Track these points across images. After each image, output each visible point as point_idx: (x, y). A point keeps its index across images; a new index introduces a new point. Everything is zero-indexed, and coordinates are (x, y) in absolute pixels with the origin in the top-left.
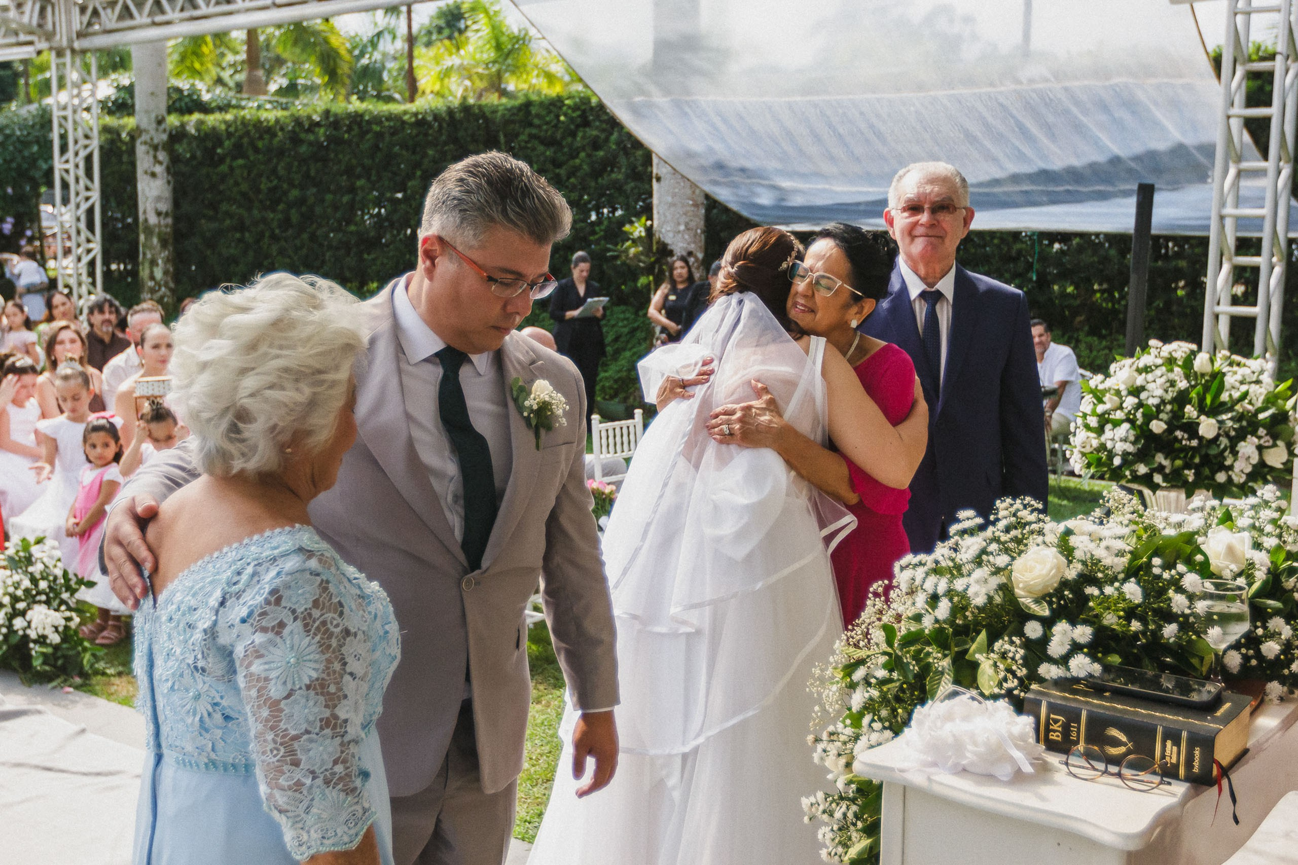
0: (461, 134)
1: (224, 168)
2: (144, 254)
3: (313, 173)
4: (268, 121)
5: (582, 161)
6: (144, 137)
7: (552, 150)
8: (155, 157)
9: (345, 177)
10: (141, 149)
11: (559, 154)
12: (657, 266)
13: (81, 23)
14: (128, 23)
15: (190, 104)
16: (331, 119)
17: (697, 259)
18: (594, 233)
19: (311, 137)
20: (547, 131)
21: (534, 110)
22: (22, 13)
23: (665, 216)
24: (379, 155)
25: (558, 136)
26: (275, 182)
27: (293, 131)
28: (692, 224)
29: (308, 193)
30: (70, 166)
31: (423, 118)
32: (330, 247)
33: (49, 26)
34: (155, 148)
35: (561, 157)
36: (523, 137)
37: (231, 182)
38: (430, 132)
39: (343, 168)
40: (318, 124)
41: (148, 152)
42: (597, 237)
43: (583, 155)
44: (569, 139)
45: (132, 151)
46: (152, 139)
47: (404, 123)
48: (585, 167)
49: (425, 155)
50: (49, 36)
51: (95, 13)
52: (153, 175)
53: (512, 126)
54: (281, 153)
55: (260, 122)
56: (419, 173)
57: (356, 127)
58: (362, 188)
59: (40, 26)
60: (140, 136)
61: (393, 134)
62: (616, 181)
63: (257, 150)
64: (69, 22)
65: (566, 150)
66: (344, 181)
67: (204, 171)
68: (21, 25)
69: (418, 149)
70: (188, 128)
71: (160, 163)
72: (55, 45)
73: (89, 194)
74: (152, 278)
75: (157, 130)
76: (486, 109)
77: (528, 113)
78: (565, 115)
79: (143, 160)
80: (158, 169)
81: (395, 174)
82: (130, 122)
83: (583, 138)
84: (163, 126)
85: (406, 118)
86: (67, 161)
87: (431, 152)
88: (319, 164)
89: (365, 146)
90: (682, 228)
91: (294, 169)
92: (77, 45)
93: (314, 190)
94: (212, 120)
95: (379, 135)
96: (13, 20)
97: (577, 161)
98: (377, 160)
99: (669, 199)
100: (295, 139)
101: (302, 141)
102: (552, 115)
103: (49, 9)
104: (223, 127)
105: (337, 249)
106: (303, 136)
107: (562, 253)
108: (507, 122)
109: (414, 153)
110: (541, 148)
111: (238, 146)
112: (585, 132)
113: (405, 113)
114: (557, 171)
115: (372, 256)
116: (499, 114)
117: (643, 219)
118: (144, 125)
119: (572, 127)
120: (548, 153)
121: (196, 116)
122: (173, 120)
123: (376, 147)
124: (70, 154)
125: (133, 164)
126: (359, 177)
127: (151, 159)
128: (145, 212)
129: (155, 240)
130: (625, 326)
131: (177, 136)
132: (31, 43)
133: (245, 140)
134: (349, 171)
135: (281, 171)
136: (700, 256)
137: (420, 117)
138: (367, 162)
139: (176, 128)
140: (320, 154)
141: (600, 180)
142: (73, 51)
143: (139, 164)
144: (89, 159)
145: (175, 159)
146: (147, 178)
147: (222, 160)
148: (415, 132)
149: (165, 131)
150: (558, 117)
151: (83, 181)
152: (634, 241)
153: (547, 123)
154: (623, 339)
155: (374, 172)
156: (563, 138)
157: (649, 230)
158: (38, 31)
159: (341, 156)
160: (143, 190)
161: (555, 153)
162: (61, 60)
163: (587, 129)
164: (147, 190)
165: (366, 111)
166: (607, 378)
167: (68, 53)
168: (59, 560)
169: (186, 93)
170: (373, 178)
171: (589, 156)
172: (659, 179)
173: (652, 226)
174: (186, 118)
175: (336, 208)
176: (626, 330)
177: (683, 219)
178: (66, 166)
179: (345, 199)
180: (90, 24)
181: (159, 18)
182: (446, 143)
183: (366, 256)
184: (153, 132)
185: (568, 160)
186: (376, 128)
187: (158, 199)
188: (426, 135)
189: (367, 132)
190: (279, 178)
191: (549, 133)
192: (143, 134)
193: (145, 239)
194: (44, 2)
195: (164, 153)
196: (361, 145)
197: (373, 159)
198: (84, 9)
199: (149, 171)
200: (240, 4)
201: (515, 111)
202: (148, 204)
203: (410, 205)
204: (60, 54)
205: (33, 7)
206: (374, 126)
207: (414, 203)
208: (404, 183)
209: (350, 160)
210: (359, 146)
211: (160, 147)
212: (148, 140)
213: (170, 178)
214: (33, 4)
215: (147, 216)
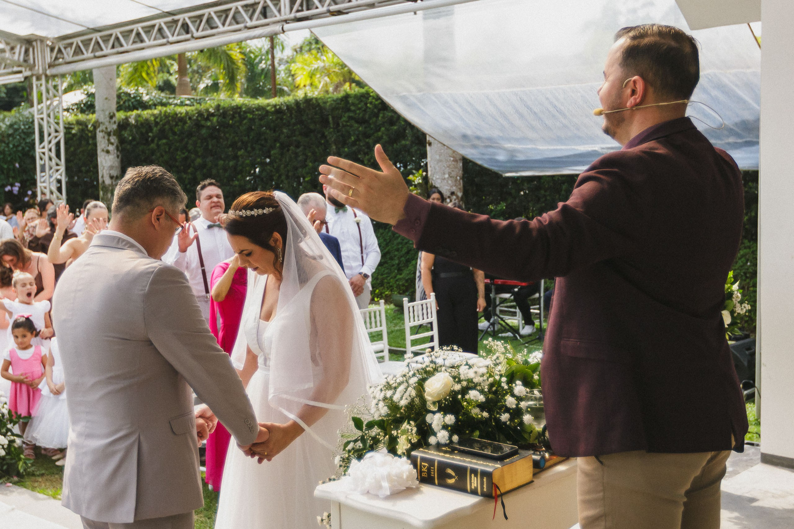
0: (304, 118)
1: (153, 146)
3: (210, 147)
4: (181, 114)
5: (383, 133)
6: (102, 127)
7: (364, 126)
8: (109, 140)
9: (230, 149)
10: (100, 136)
11: (369, 129)
13: (51, 58)
14: (81, 57)
15: (135, 103)
16: (221, 111)
17: (457, 197)
19: (209, 124)
20: (359, 114)
21: (351, 100)
22: (14, 53)
23: (435, 169)
24: (252, 134)
25: (367, 117)
26: (186, 154)
27: (197, 120)
28: (453, 174)
29: (208, 160)
30: (46, 150)
31: (280, 108)
33: (31, 61)
34: (109, 134)
36: (344, 119)
37: (158, 154)
38: (285, 117)
39: (229, 143)
40: (213, 115)
41: (104, 137)
43: (383, 129)
44: (374, 119)
45: (94, 137)
46: (106, 128)
47: (267, 112)
48: (385, 137)
49: (282, 133)
50: (32, 67)
51: (60, 51)
52: (108, 152)
53: (337, 112)
54: (190, 135)
55: (176, 114)
56: (278, 145)
57: (237, 115)
58: (242, 156)
59: (25, 61)
60: (99, 126)
61: (261, 119)
62: (405, 146)
63: (174, 133)
64: (44, 58)
65: (372, 126)
66: (230, 151)
67: (141, 148)
68: (13, 61)
69: (277, 129)
70: (130, 120)
71: (112, 144)
72: (35, 72)
73: (58, 168)
75: (110, 122)
76: (320, 101)
77: (347, 102)
78: (371, 103)
79: (102, 142)
80: (111, 148)
81: (262, 145)
82: (92, 117)
83: (383, 117)
84: (114, 119)
85: (268, 108)
86: (43, 148)
87: (285, 131)
88: (215, 141)
89: (243, 128)
90: (447, 176)
91: (199, 145)
92: (48, 72)
93: (211, 158)
94: (146, 113)
95: (252, 120)
96: (7, 59)
97: (380, 134)
98: (251, 137)
99: (438, 157)
100: (198, 125)
101: (203, 126)
102: (363, 104)
103: (31, 50)
104: (152, 119)
106: (203, 122)
108: (334, 109)
109: (275, 131)
110: (356, 125)
111: (162, 131)
112: (384, 114)
113: (268, 105)
114: (367, 140)
116: (328, 104)
117: (421, 171)
118: (101, 119)
120: (360, 129)
121: (135, 112)
122: (121, 115)
123: (250, 129)
124: (46, 143)
125: (95, 145)
126: (240, 149)
127: (106, 141)
128: (102, 177)
129: (109, 195)
131: (123, 125)
132: (20, 72)
133: (167, 127)
134: (233, 145)
135: (190, 147)
136: (460, 194)
137: (278, 107)
138: (245, 139)
139: (123, 120)
140: (214, 133)
141: (395, 145)
142: (46, 76)
143: (98, 144)
144: (58, 144)
145: (122, 141)
146: (103, 154)
147: (153, 141)
148: (274, 117)
149: (115, 122)
150: (366, 104)
151: (55, 160)
152: (415, 186)
153: (359, 109)
154: (412, 252)
155: (249, 145)
156: (370, 118)
157: (426, 179)
158: (25, 64)
159: (227, 135)
160: (101, 162)
161: (365, 128)
162: (39, 83)
164: (104, 161)
165: (243, 104)
166: (400, 279)
167: (43, 78)
168: (6, 403)
169: (132, 96)
170: (249, 149)
171: (387, 130)
172: (430, 144)
173: (427, 175)
174: (129, 113)
175: (225, 170)
177: (447, 170)
178: (43, 150)
179: (231, 163)
180: (56, 58)
181: (98, 54)
182: (295, 124)
184: (107, 124)
187: (111, 167)
188: (282, 119)
189: (245, 118)
190: (189, 151)
191: (361, 115)
192: (101, 125)
193: (103, 194)
194: (27, 46)
195: (115, 137)
196: (241, 128)
197: (249, 137)
198: (52, 49)
199: (105, 149)
200: (147, 43)
201: (339, 102)
202: (104, 171)
203: (273, 167)
204: (38, 79)
205: (19, 50)
206: (249, 115)
207: (275, 165)
208: (269, 151)
209: (234, 137)
210: (239, 128)
211: (112, 133)
212: (104, 129)
213: (119, 153)
214: (21, 47)
215: (104, 179)
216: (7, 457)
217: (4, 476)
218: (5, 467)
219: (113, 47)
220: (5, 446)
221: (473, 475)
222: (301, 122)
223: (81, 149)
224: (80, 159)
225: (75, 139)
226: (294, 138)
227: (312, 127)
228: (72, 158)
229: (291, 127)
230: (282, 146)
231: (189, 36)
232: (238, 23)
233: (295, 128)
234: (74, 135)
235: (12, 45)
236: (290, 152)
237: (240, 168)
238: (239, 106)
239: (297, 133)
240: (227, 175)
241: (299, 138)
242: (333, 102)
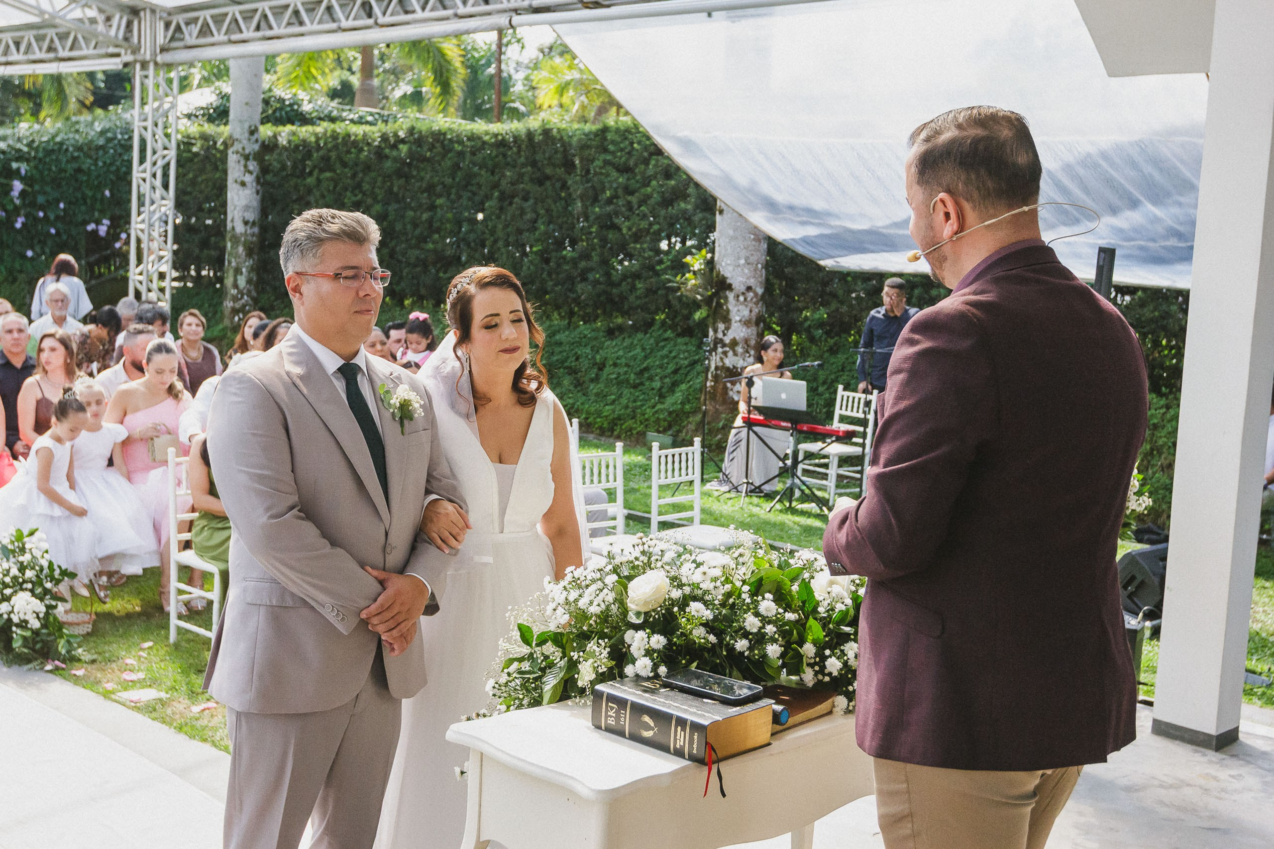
0: (538, 157)
1: (310, 181)
2: (230, 262)
3: (395, 189)
4: (356, 136)
5: (654, 190)
6: (237, 147)
7: (626, 176)
8: (246, 166)
9: (425, 195)
10: (232, 159)
11: (633, 181)
12: (715, 300)
13: (165, 37)
14: (209, 40)
15: (290, 114)
16: (416, 136)
17: (756, 294)
18: (661, 262)
19: (395, 153)
20: (620, 158)
21: (609, 136)
22: (110, 26)
23: (726, 250)
24: (459, 175)
25: (632, 163)
26: (360, 196)
27: (379, 147)
28: (753, 259)
30: (147, 175)
32: (408, 264)
33: (135, 40)
34: (247, 158)
35: (633, 184)
36: (598, 163)
37: (318, 194)
38: (509, 153)
39: (424, 185)
40: (403, 141)
41: (239, 162)
42: (663, 266)
43: (654, 183)
44: (643, 167)
45: (224, 160)
46: (243, 149)
47: (484, 143)
48: (655, 196)
49: (504, 176)
50: (136, 50)
51: (178, 28)
52: (243, 184)
53: (587, 152)
54: (368, 168)
55: (349, 135)
56: (496, 194)
57: (438, 145)
58: (441, 206)
59: (126, 39)
60: (232, 145)
61: (474, 154)
62: (685, 211)
63: (344, 165)
64: (154, 36)
65: (638, 177)
66: (424, 198)
67: (293, 182)
68: (109, 38)
69: (497, 170)
70: (280, 139)
71: (250, 172)
72: (139, 57)
73: (164, 202)
74: (236, 286)
75: (249, 140)
76: (563, 134)
77: (605, 139)
78: (639, 143)
79: (235, 169)
80: (248, 178)
81: (474, 194)
82: (224, 131)
83: (656, 166)
84: (256, 136)
85: (486, 138)
86: (144, 171)
87: (508, 174)
88: (402, 181)
89: (448, 163)
90: (742, 262)
91: (379, 184)
92: (160, 59)
94: (305, 132)
95: (461, 154)
96: (101, 34)
97: (649, 189)
98: (457, 180)
100: (379, 153)
101: (387, 157)
102: (627, 142)
103: (136, 23)
104: (313, 139)
105: (415, 266)
106: (387, 151)
107: (629, 280)
108: (584, 147)
109: (493, 173)
110: (614, 174)
111: (326, 159)
112: (657, 161)
113: (487, 133)
114: (629, 198)
115: (448, 275)
116: (575, 139)
117: (704, 252)
118: (236, 136)
119: (646, 154)
120: (621, 180)
121: (289, 128)
122: (266, 131)
123: (456, 167)
124: (148, 164)
125: (225, 172)
126: (440, 196)
127: (242, 168)
128: (232, 221)
129: (241, 249)
130: (686, 359)
131: (269, 147)
132: (118, 55)
133: (333, 155)
134: (430, 189)
135: (366, 187)
136: (760, 291)
137: (500, 138)
138: (448, 181)
139: (269, 138)
140: (403, 171)
141: (670, 208)
142: (156, 64)
143: (229, 172)
144: (166, 167)
145: (265, 170)
146: (237, 187)
147: (311, 174)
148: (494, 153)
149: (257, 141)
150: (632, 143)
151: (160, 191)
152: (695, 273)
153: (622, 150)
154: (682, 371)
155: (454, 191)
156: (636, 165)
157: (710, 264)
158: (126, 44)
159: (422, 174)
160: (233, 199)
161: (628, 179)
162: (145, 73)
163: (660, 157)
164: (236, 198)
165: (449, 128)
166: (662, 410)
167: (151, 66)
170: (453, 196)
171: (660, 184)
172: (721, 212)
173: (712, 258)
174: (280, 128)
175: (415, 226)
176: (686, 362)
177: (744, 253)
178: (143, 175)
179: (425, 216)
180: (173, 39)
181: (234, 37)
182: (524, 165)
183: (441, 275)
184: (245, 142)
185: (639, 188)
186: (458, 147)
187: (247, 208)
188: (505, 156)
189: (450, 151)
190: (364, 194)
191: (623, 159)
192: (236, 143)
193: (232, 247)
194: (131, 17)
195: (255, 163)
196: (443, 164)
197: (454, 179)
198: (167, 25)
199: (239, 180)
200: (308, 27)
201: (592, 136)
202: (236, 212)
203: (487, 226)
204: (144, 65)
205: (119, 21)
206: (456, 146)
207: (490, 224)
208: (483, 203)
209: (432, 177)
210: (440, 165)
211: (251, 157)
212: (240, 150)
213: (259, 187)
214: (121, 18)
215: (235, 224)
216: (44, 631)
217: (36, 659)
218: (38, 646)
219: (258, 28)
220: (41, 615)
221: (679, 728)
222: (534, 164)
223: (204, 177)
224: (201, 192)
225: (196, 160)
226: (522, 186)
227: (548, 171)
228: (189, 189)
229: (517, 169)
230: (502, 197)
231: (370, 21)
232: (445, 8)
233: (523, 170)
234: (196, 154)
235: (108, 14)
236: (514, 205)
237: (438, 224)
238: (443, 131)
239: (526, 178)
240: (418, 232)
241: (529, 187)
242: (583, 137)
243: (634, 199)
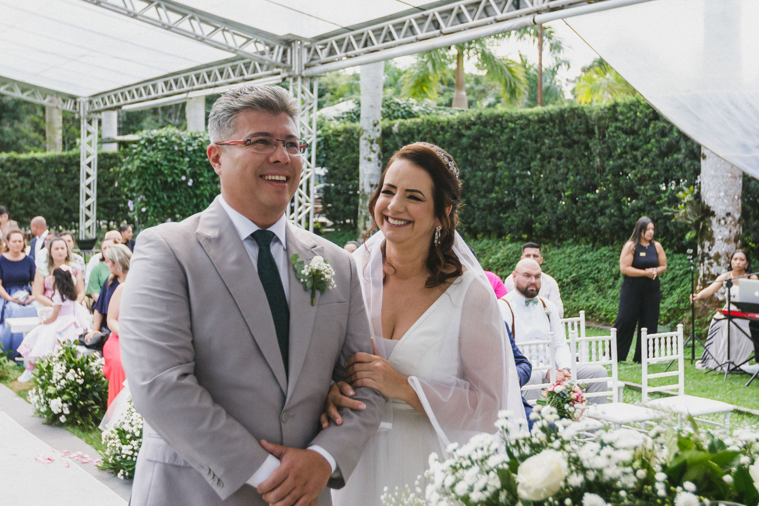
0: (568, 128)
2: (361, 212)
3: (470, 157)
4: (443, 122)
5: (653, 145)
6: (365, 135)
7: (632, 137)
8: (371, 148)
9: (490, 160)
10: (363, 143)
11: (637, 140)
12: (701, 224)
13: (308, 58)
14: (334, 57)
15: (404, 113)
16: (483, 119)
17: (734, 219)
18: (660, 198)
19: (469, 133)
20: (628, 124)
21: (619, 109)
22: (273, 54)
23: (709, 186)
24: (513, 144)
25: (636, 127)
27: (458, 128)
28: (731, 192)
29: (466, 171)
31: (543, 117)
32: (479, 209)
33: (289, 62)
34: (372, 142)
35: (637, 143)
36: (611, 129)
39: (489, 153)
40: (474, 124)
41: (367, 145)
42: (661, 201)
43: (653, 140)
44: (644, 129)
46: (370, 136)
47: (529, 121)
48: (654, 149)
49: (543, 144)
50: (289, 69)
51: (315, 52)
52: (369, 160)
53: (603, 122)
55: (438, 123)
56: (539, 156)
57: (498, 124)
58: (501, 167)
59: (284, 62)
60: (362, 134)
61: (522, 129)
62: (677, 160)
64: (300, 57)
65: (641, 137)
66: (489, 162)
68: (272, 62)
69: (539, 140)
70: (393, 128)
71: (374, 152)
72: (291, 74)
74: (365, 228)
75: (373, 130)
76: (586, 110)
77: (616, 111)
78: (641, 112)
79: (364, 150)
80: (373, 156)
81: (523, 157)
82: (358, 125)
83: (654, 128)
84: (378, 127)
85: (531, 117)
87: (547, 141)
88: (474, 151)
89: (504, 138)
90: (722, 194)
91: (458, 155)
92: (304, 73)
93: (470, 169)
94: (410, 122)
95: (513, 130)
96: (268, 60)
97: (649, 146)
98: (511, 148)
99: (713, 173)
100: (459, 134)
101: (464, 136)
102: (632, 113)
103: (289, 51)
104: (415, 127)
105: (483, 210)
106: (463, 131)
107: (636, 213)
108: (600, 118)
109: (536, 142)
110: (624, 136)
112: (655, 124)
113: (531, 114)
114: (635, 153)
115: (507, 215)
116: (594, 113)
117: (692, 189)
118: (365, 127)
119: (646, 120)
120: (628, 140)
121: (401, 121)
122: (385, 123)
123: (511, 139)
125: (358, 152)
126: (500, 160)
127: (369, 149)
128: (363, 185)
130: (681, 269)
131: (387, 133)
132: (279, 74)
134: (493, 156)
136: (737, 216)
137: (541, 116)
138: (505, 149)
139: (387, 128)
140: (474, 143)
141: (666, 159)
143: (361, 152)
145: (384, 148)
146: (365, 161)
148: (537, 126)
149: (378, 130)
150: (636, 113)
152: (685, 204)
153: (628, 118)
154: (678, 279)
155: (509, 156)
156: (639, 129)
157: (698, 196)
158: (283, 65)
159: (487, 145)
160: (363, 170)
161: (634, 139)
162: (295, 83)
163: (657, 122)
164: (365, 169)
165: (506, 113)
167: (299, 79)
169: (402, 106)
170: (509, 160)
171: (658, 141)
172: (704, 157)
173: (699, 192)
174: (394, 122)
175: (483, 182)
176: (681, 272)
177: (723, 188)
179: (490, 175)
180: (312, 60)
181: (350, 53)
182: (558, 135)
183: (502, 215)
184: (370, 131)
185: (642, 145)
186: (511, 125)
187: (372, 176)
188: (544, 129)
189: (506, 128)
191: (630, 125)
192: (365, 133)
193: (363, 202)
194: (286, 47)
195: (377, 145)
196: (501, 137)
197: (509, 147)
198: (309, 50)
199: (367, 157)
200: (398, 40)
201: (606, 110)
202: (365, 179)
203: (533, 179)
204: (295, 80)
205: (279, 50)
206: (510, 124)
207: (535, 178)
208: (529, 163)
209: (494, 147)
210: (499, 138)
211: (374, 141)
212: (368, 137)
213: (380, 162)
214: (279, 48)
215: (365, 187)
219: (365, 45)
222: (565, 133)
223: (346, 157)
224: (344, 167)
225: (341, 146)
226: (556, 149)
227: (576, 137)
228: (337, 166)
229: (553, 138)
230: (543, 158)
231: (438, 32)
232: (488, 16)
233: (557, 138)
234: (341, 143)
235: (272, 46)
236: (551, 164)
237: (499, 179)
238: (501, 114)
239: (560, 144)
240: (485, 186)
241: (561, 150)
242: (599, 111)
243: (638, 154)
